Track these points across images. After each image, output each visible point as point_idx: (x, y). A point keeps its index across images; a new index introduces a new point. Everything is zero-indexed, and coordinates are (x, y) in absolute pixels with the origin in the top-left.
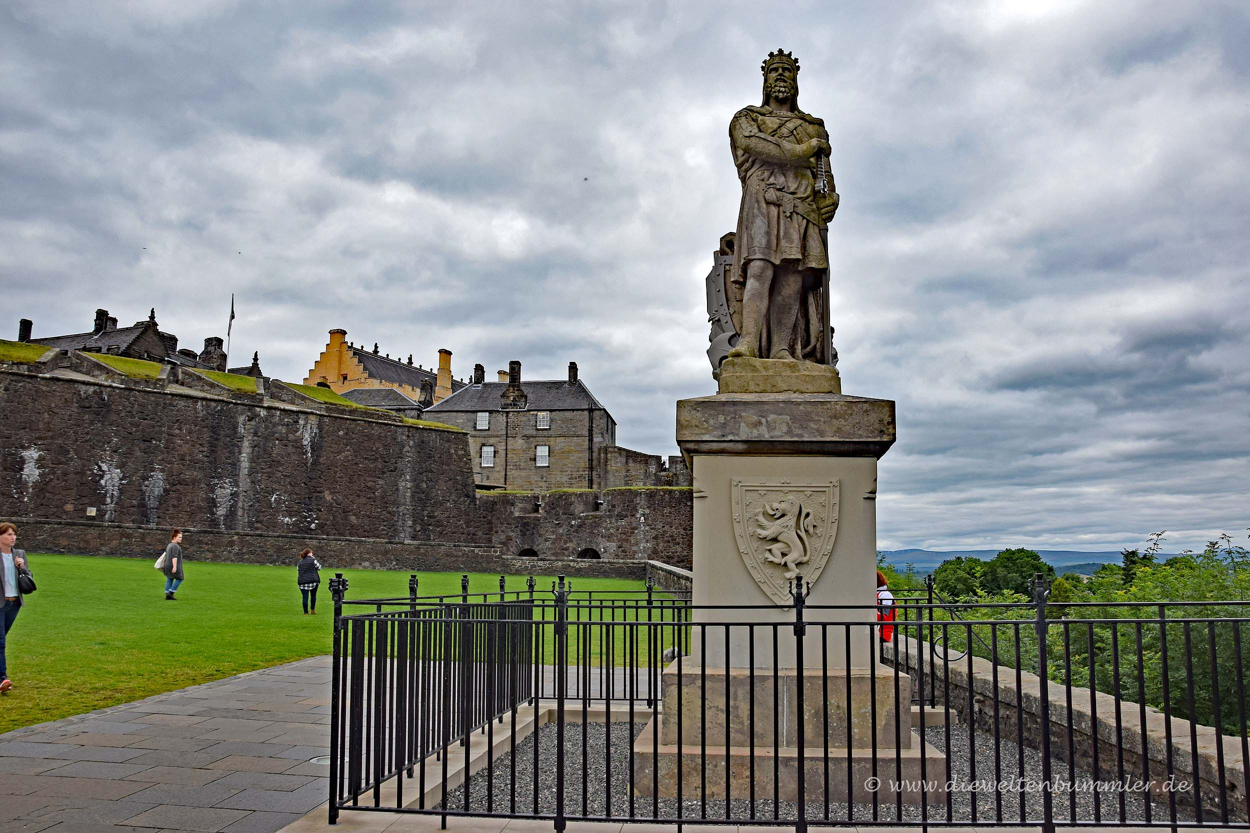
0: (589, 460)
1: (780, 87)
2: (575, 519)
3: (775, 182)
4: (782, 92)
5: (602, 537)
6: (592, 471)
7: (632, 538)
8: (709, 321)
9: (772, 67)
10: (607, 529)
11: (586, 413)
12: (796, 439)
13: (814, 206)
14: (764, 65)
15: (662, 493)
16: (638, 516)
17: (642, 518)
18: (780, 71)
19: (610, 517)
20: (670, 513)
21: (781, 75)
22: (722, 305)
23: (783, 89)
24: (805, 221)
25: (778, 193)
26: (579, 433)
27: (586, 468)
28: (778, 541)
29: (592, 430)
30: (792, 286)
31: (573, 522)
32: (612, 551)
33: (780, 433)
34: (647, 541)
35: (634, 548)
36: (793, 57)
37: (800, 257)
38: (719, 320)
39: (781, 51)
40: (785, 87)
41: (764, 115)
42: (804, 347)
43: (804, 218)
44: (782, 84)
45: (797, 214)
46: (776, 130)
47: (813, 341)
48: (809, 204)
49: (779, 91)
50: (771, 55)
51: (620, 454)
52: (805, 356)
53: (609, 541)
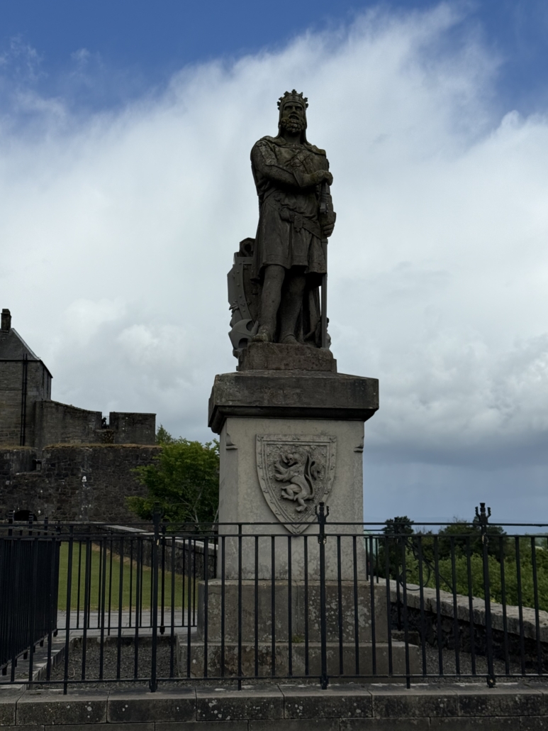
0: (22, 415)
1: (294, 123)
2: (9, 479)
3: (289, 203)
4: (295, 127)
5: (39, 497)
6: (24, 427)
7: (72, 499)
8: (230, 309)
9: (287, 105)
10: (45, 490)
11: (20, 364)
12: (305, 406)
13: (318, 224)
14: (280, 101)
15: (105, 451)
16: (80, 475)
17: (85, 478)
18: (294, 110)
19: (48, 476)
20: (114, 472)
21: (294, 113)
22: (241, 297)
23: (296, 125)
24: (311, 235)
25: (291, 212)
26: (12, 386)
27: (19, 424)
28: (291, 483)
29: (26, 383)
30: (298, 286)
31: (7, 482)
32: (50, 513)
33: (293, 402)
34: (89, 503)
35: (74, 510)
36: (304, 97)
37: (306, 263)
38: (238, 309)
39: (294, 91)
40: (297, 123)
41: (279, 146)
42: (305, 333)
43: (310, 233)
44: (295, 121)
45: (305, 229)
46: (290, 160)
47: (313, 328)
48: (314, 222)
49: (293, 127)
50: (287, 94)
51: (57, 409)
52: (307, 340)
53: (47, 502)
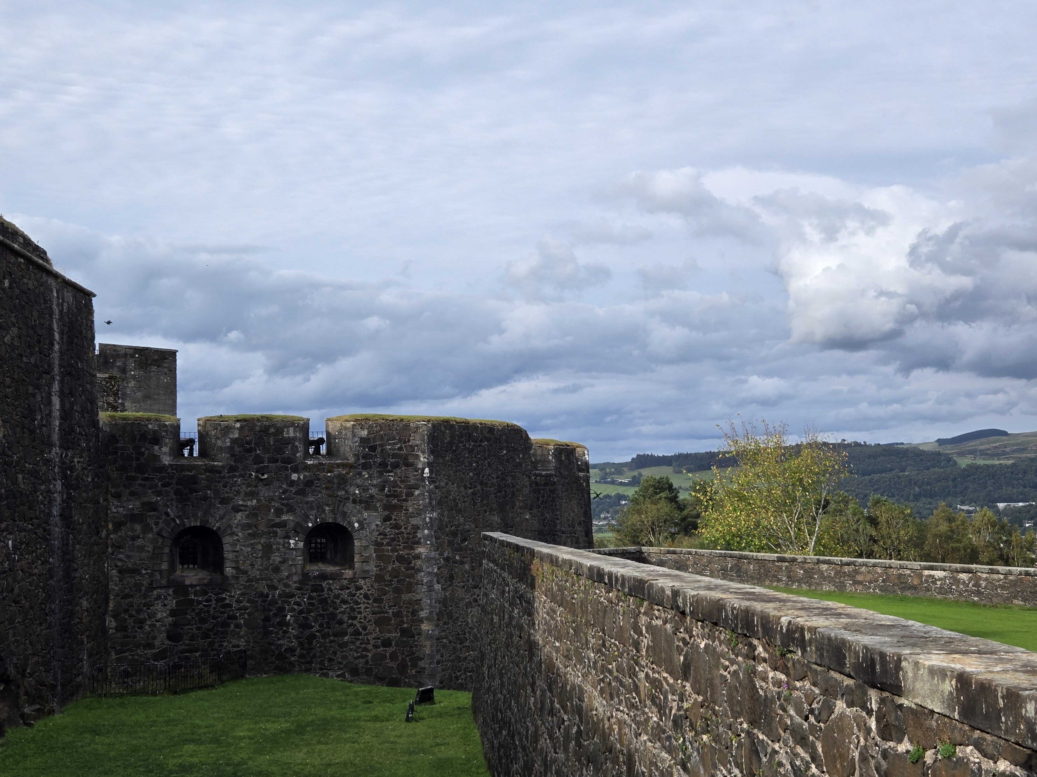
2: (295, 470)
5: (354, 502)
7: (410, 503)
10: (364, 489)
16: (420, 466)
17: (427, 470)
19: (366, 466)
31: (294, 476)
32: (373, 527)
35: (414, 521)
53: (367, 508)
